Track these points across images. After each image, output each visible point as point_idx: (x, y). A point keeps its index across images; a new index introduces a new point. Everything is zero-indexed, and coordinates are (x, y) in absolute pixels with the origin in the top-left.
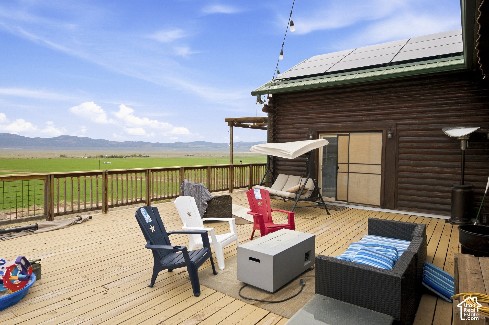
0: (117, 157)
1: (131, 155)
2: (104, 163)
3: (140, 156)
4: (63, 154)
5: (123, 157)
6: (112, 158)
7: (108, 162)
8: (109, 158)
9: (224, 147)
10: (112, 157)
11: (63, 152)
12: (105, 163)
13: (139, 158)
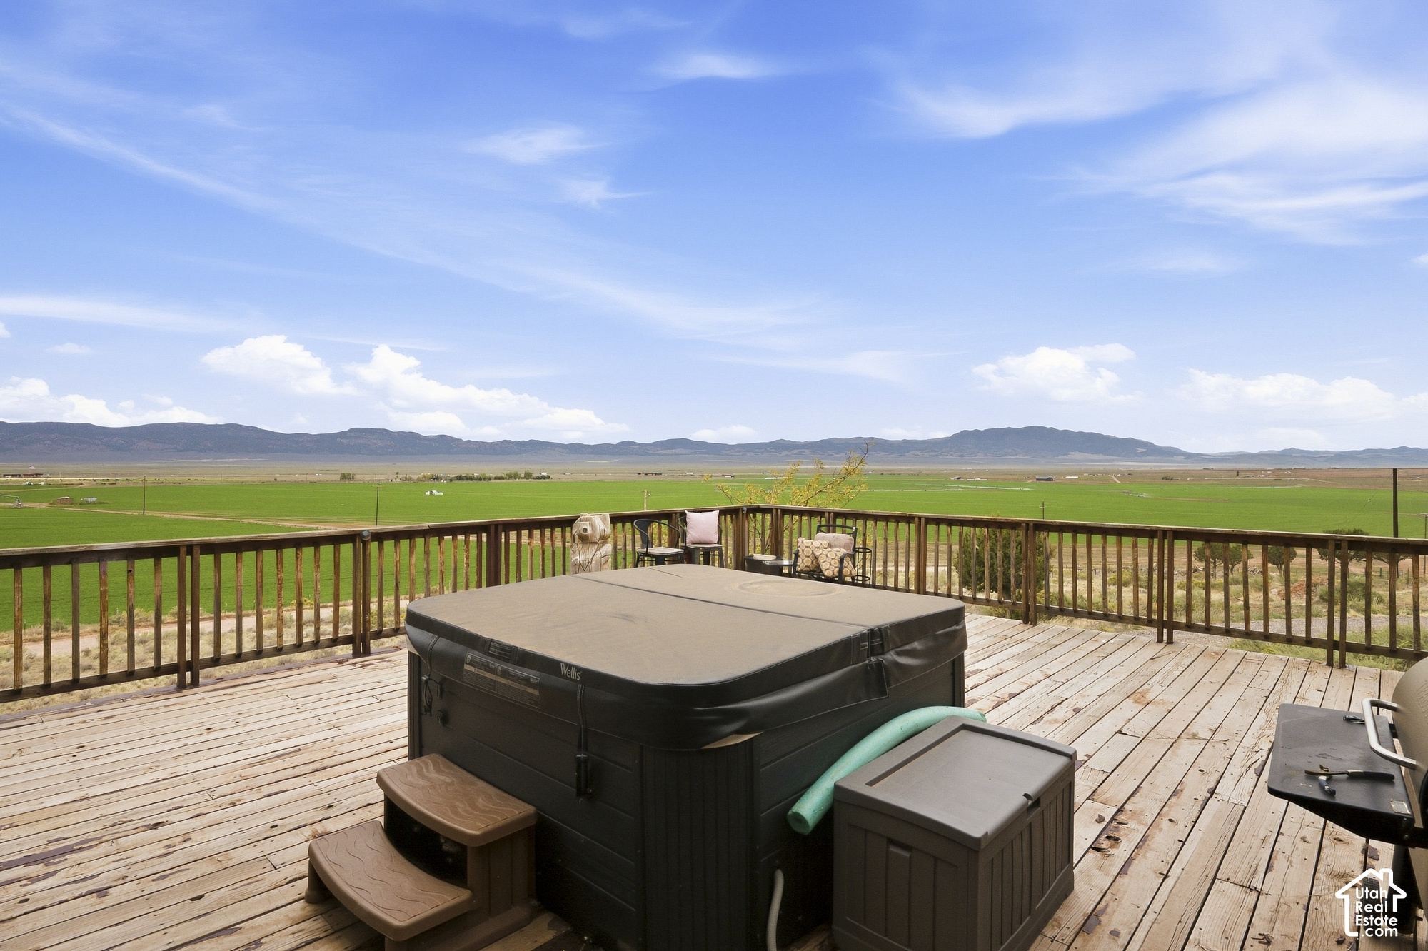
0: (471, 479)
1: (505, 472)
2: (426, 493)
3: (528, 476)
4: (347, 470)
5: (484, 479)
6: (459, 482)
7: (435, 492)
8: (451, 481)
9: (738, 454)
10: (460, 478)
11: (347, 468)
12: (428, 493)
13: (525, 480)
